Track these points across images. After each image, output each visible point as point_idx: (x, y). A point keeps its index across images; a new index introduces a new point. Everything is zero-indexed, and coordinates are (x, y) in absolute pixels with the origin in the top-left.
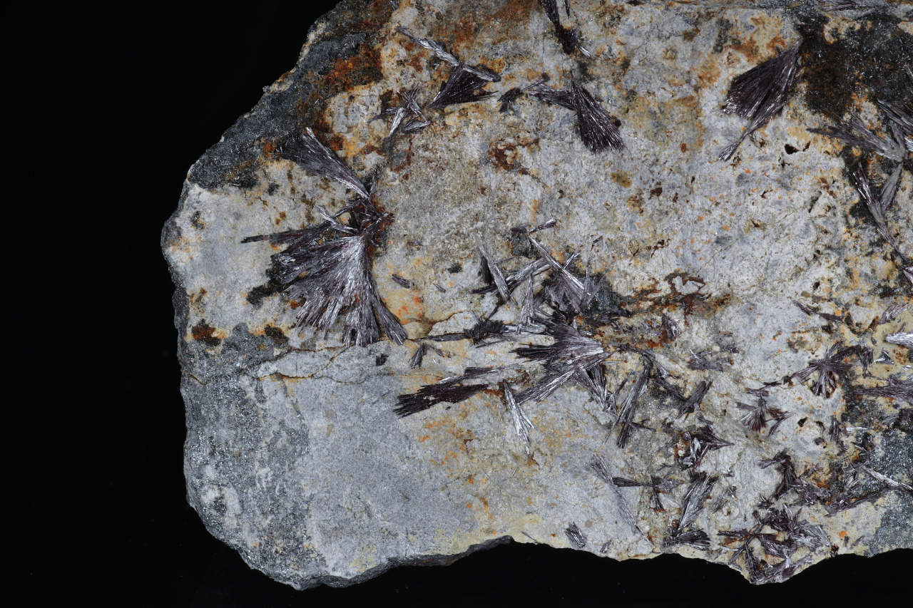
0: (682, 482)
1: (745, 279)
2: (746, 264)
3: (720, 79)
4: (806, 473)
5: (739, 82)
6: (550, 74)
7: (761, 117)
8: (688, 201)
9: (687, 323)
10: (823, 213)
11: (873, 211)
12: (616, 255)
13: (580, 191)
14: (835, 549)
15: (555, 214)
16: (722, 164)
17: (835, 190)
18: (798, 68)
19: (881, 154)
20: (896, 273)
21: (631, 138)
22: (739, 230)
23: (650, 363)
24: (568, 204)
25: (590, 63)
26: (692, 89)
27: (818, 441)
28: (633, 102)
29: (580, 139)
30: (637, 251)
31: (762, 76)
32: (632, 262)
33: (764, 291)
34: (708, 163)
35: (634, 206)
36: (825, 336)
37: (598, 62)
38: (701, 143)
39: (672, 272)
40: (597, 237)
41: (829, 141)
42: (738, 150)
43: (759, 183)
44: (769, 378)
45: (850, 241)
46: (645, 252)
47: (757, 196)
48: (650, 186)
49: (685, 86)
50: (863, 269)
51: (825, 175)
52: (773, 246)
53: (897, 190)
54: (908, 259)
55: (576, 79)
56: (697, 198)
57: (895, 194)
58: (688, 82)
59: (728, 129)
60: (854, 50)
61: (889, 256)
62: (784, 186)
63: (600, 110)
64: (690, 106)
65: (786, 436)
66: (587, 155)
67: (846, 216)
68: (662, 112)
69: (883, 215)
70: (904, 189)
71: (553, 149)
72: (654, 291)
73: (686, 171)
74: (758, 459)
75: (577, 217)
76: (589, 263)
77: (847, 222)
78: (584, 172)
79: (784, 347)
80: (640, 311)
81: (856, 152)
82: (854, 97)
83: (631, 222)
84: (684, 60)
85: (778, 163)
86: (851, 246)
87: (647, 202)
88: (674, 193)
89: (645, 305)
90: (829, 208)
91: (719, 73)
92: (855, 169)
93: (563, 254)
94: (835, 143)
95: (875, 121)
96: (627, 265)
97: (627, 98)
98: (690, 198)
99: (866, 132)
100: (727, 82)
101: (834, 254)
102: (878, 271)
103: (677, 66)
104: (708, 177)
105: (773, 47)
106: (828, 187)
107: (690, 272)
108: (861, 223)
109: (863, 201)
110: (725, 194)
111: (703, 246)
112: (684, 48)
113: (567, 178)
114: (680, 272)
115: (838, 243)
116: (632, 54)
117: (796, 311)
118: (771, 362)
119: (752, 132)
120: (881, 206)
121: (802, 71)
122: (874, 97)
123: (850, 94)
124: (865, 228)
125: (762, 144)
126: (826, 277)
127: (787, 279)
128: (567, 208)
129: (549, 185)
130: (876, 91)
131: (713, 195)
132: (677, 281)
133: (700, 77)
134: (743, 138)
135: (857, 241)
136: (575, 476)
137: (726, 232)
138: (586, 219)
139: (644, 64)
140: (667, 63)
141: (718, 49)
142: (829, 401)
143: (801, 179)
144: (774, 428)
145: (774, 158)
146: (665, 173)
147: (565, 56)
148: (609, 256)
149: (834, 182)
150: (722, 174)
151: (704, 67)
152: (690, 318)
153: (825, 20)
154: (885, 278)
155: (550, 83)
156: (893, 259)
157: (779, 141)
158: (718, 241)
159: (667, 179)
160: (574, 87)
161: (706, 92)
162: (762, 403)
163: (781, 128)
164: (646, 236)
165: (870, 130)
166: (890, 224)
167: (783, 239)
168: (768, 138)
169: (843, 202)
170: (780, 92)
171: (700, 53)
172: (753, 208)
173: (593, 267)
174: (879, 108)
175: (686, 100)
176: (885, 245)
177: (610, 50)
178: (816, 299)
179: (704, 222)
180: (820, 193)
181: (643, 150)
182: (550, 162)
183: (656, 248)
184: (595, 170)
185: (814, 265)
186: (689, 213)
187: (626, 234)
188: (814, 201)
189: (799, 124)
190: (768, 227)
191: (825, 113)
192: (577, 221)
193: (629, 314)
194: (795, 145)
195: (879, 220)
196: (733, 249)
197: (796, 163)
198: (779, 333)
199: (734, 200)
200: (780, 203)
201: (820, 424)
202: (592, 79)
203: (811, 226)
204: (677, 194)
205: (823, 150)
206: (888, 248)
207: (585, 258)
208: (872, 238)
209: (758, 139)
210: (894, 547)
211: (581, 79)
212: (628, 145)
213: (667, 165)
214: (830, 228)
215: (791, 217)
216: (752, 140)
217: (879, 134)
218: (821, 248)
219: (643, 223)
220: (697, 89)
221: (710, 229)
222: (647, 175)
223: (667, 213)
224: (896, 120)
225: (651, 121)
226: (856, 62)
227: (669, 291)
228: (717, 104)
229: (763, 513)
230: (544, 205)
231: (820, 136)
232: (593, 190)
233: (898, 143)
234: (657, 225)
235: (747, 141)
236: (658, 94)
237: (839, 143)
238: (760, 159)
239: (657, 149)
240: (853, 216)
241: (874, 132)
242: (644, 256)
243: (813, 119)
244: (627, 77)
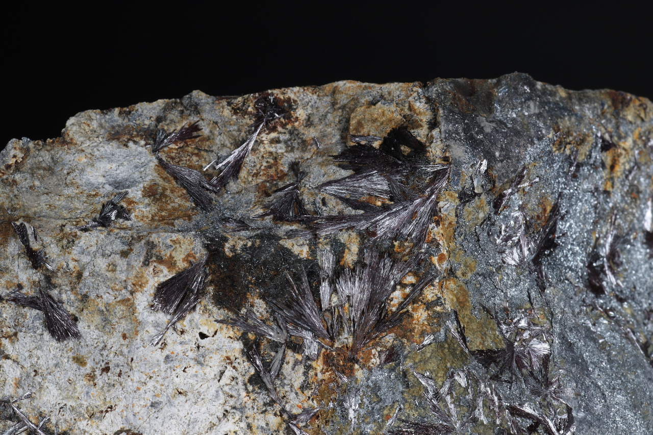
1: (173, 433)
2: (174, 421)
3: (148, 285)
5: (162, 287)
6: (24, 284)
7: (180, 312)
8: (129, 376)
10: (228, 382)
11: (265, 380)
12: (77, 418)
13: (49, 371)
15: (30, 388)
16: (153, 348)
17: (236, 365)
18: (206, 276)
19: (270, 338)
20: (284, 426)
21: (86, 330)
22: (168, 396)
24: (40, 380)
25: (53, 275)
26: (129, 293)
28: (86, 303)
29: (48, 331)
30: (93, 415)
31: (179, 282)
32: (89, 422)
34: (142, 348)
35: (89, 380)
37: (59, 274)
38: (137, 333)
39: (119, 429)
40: (63, 405)
41: (231, 329)
42: (164, 338)
43: (180, 361)
45: (249, 402)
46: (98, 415)
47: (179, 371)
48: (101, 366)
49: (124, 291)
50: (259, 423)
51: (229, 354)
52: (193, 408)
53: (283, 364)
54: (292, 415)
55: (43, 288)
56: (136, 373)
57: (281, 367)
58: (126, 288)
59: (156, 322)
60: (247, 262)
61: (278, 413)
62: (199, 363)
63: (62, 310)
64: (127, 306)
66: (54, 344)
67: (245, 385)
68: (108, 311)
69: (273, 383)
70: (288, 363)
71: (28, 340)
73: (127, 354)
75: (47, 390)
76: (57, 425)
77: (246, 389)
78: (52, 356)
81: (251, 336)
82: (249, 296)
83: (87, 393)
84: (121, 272)
85: (194, 346)
86: (250, 407)
87: (99, 377)
88: (118, 370)
90: (233, 378)
91: (147, 281)
92: (251, 349)
93: (38, 418)
94: (235, 330)
95: (264, 313)
96: (85, 424)
97: (82, 301)
98: (130, 373)
99: (258, 322)
100: (153, 287)
101: (238, 412)
102: (271, 425)
103: (117, 276)
104: (143, 358)
105: (187, 260)
106: (231, 363)
107: (133, 429)
108: (257, 389)
109: (257, 373)
110: (156, 370)
111: (141, 410)
112: (122, 263)
113: (39, 361)
114: (125, 429)
115: (241, 404)
116: (83, 268)
119: (174, 324)
120: (271, 376)
121: (210, 277)
122: (263, 296)
123: (245, 294)
124: (260, 393)
125: (182, 332)
126: (233, 430)
127: (203, 432)
128: (40, 383)
129: (26, 366)
130: (264, 291)
131: (147, 371)
133: (134, 284)
134: (168, 329)
135: (254, 403)
137: (158, 399)
138: (54, 391)
139: (93, 275)
140: (109, 274)
141: (146, 263)
143: (211, 358)
145: (191, 343)
146: (112, 355)
147: (34, 271)
148: (71, 419)
149: (236, 359)
150: (153, 356)
151: (136, 277)
153: (225, 240)
154: (276, 429)
155: (24, 291)
156: (281, 416)
157: (195, 330)
158: (153, 405)
159: (114, 360)
160: (41, 294)
161: (138, 295)
163: (195, 320)
164: (98, 403)
165: (261, 320)
166: (278, 389)
167: (200, 402)
168: (186, 328)
169: (243, 374)
170: (193, 294)
171: (133, 267)
172: (177, 380)
173: (60, 427)
174: (267, 303)
175: (125, 301)
176: (275, 405)
177: (68, 266)
179: (142, 391)
180: (226, 367)
181: (95, 339)
182: (26, 350)
183: (107, 411)
184: (60, 354)
185: (224, 421)
186: (130, 385)
187: (83, 402)
188: (222, 373)
189: (209, 317)
190: (189, 394)
191: (227, 308)
192: (48, 393)
194: (205, 332)
195: (270, 386)
196: (163, 410)
197: (207, 346)
199: (163, 374)
200: (196, 376)
202: (55, 287)
203: (220, 392)
204: (121, 371)
205: (227, 336)
206: (277, 407)
207: (54, 421)
208: (265, 400)
209: (179, 329)
211: (47, 288)
212: (84, 335)
213: (113, 349)
214: (234, 393)
215: (205, 386)
216: (175, 329)
217: (268, 323)
218: (228, 408)
219: (96, 394)
220: (132, 293)
221: (146, 396)
222: (98, 358)
223: (114, 385)
224: (280, 312)
225: (100, 317)
226: (249, 270)
228: (147, 304)
230: (23, 382)
231: (225, 326)
232: (59, 369)
233: (282, 330)
234: (107, 395)
235: (170, 331)
236: (104, 297)
237: (238, 330)
238: (181, 343)
239: (105, 338)
240: (250, 385)
241: (264, 322)
242: (98, 418)
243: (219, 313)
244: (81, 285)
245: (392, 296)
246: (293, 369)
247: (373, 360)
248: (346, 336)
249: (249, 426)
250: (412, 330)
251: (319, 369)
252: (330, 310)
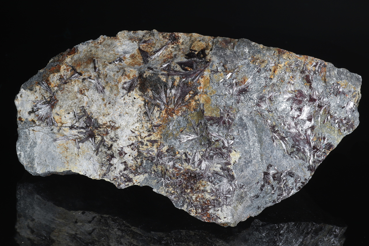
0: (107, 165)
1: (124, 124)
2: (124, 121)
4: (130, 167)
6: (92, 76)
8: (114, 106)
9: (111, 132)
11: (148, 114)
12: (100, 115)
13: (95, 101)
14: (134, 183)
15: (90, 105)
17: (142, 108)
20: (151, 127)
21: (106, 91)
22: (123, 114)
23: (103, 139)
27: (132, 160)
29: (96, 90)
30: (104, 115)
32: (103, 117)
33: (126, 127)
34: (119, 99)
35: (105, 105)
36: (135, 138)
37: (102, 75)
38: (118, 94)
39: (110, 120)
40: (97, 111)
42: (124, 97)
43: (128, 104)
44: (124, 145)
45: (143, 119)
46: (106, 115)
47: (127, 107)
48: (108, 102)
49: (116, 82)
50: (145, 125)
51: (140, 105)
52: (129, 118)
53: (154, 110)
54: (154, 125)
55: (97, 78)
56: (116, 106)
59: (123, 92)
60: (149, 80)
61: (151, 123)
62: (133, 106)
64: (117, 86)
65: (127, 158)
66: (98, 94)
67: (143, 114)
68: (112, 87)
70: (156, 110)
72: (107, 124)
73: (115, 100)
74: (121, 162)
75: (94, 106)
77: (143, 115)
78: (97, 97)
79: (127, 139)
80: (103, 128)
81: (147, 101)
83: (103, 109)
84: (116, 77)
87: (107, 105)
88: (112, 104)
89: (104, 127)
90: (140, 112)
91: (122, 80)
92: (146, 104)
93: (90, 113)
94: (143, 98)
95: (151, 95)
97: (106, 83)
99: (149, 97)
100: (123, 82)
101: (140, 121)
102: (148, 126)
104: (118, 102)
105: (133, 76)
106: (140, 107)
107: (113, 121)
108: (146, 116)
109: (146, 111)
110: (122, 106)
111: (116, 116)
112: (117, 74)
113: (93, 98)
115: (141, 119)
116: (107, 74)
117: (130, 132)
118: (125, 142)
119: (127, 93)
120: (150, 113)
121: (139, 82)
122: (152, 90)
123: (147, 89)
125: (130, 96)
126: (138, 126)
127: (131, 125)
128: (92, 104)
129: (90, 99)
131: (119, 106)
132: (111, 122)
133: (119, 81)
135: (145, 119)
136: (87, 160)
137: (121, 114)
138: (96, 107)
139: (110, 76)
140: (113, 77)
141: (122, 75)
142: (134, 152)
143: (136, 105)
144: (124, 156)
145: (131, 100)
146: (111, 100)
148: (98, 115)
149: (142, 106)
150: (121, 101)
151: (119, 79)
152: (112, 131)
153: (145, 72)
154: (149, 128)
155: (92, 78)
157: (133, 96)
158: (119, 115)
161: (119, 84)
162: (122, 150)
164: (106, 112)
166: (151, 117)
167: (131, 117)
169: (143, 111)
170: (133, 86)
171: (119, 76)
172: (127, 110)
173: (95, 117)
174: (152, 92)
177: (104, 73)
178: (135, 130)
181: (108, 94)
182: (90, 94)
183: (108, 115)
184: (99, 97)
185: (136, 123)
186: (115, 109)
187: (102, 111)
188: (138, 109)
189: (137, 93)
190: (129, 114)
191: (142, 92)
193: (100, 128)
194: (135, 98)
195: (149, 116)
196: (122, 117)
197: (135, 102)
198: (127, 136)
200: (131, 109)
201: (132, 156)
202: (100, 78)
203: (137, 115)
205: (141, 99)
206: (151, 122)
207: (94, 115)
208: (147, 119)
210: (145, 185)
212: (106, 93)
213: (112, 98)
214: (140, 116)
215: (133, 112)
216: (128, 95)
217: (152, 98)
218: (138, 120)
219: (105, 109)
220: (118, 83)
221: (118, 112)
222: (108, 100)
223: (110, 108)
225: (110, 88)
226: (149, 82)
227: (109, 124)
228: (121, 87)
229: (121, 174)
230: (88, 103)
231: (140, 97)
232: (98, 101)
234: (108, 110)
235: (126, 95)
236: (112, 83)
238: (129, 99)
239: (111, 94)
243: (140, 93)
244: (107, 79)
245: (186, 96)
246: (157, 112)
247: (179, 114)
248: (172, 105)
249: (143, 126)
250: (191, 107)
251: (164, 113)
252: (169, 97)
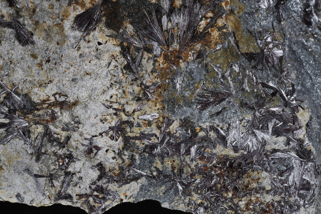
0: (62, 175)
1: (83, 94)
2: (84, 89)
3: (71, 16)
4: (110, 171)
5: (78, 17)
6: (5, 15)
7: (88, 31)
8: (60, 65)
9: (61, 113)
10: (113, 68)
11: (132, 67)
12: (33, 86)
13: (18, 61)
14: (122, 200)
15: (8, 70)
16: (73, 50)
17: (117, 59)
18: (102, 11)
19: (135, 45)
20: (142, 92)
21: (38, 40)
22: (81, 76)
23: (47, 128)
24: (13, 66)
25: (20, 11)
26: (60, 20)
27: (113, 158)
28: (38, 26)
29: (17, 41)
30: (41, 85)
31: (87, 15)
32: (39, 89)
33: (91, 100)
34: (67, 50)
35: (39, 67)
36: (115, 117)
37: (23, 10)
38: (64, 42)
39: (55, 93)
40: (25, 79)
41: (115, 40)
42: (79, 44)
43: (88, 57)
44: (93, 134)
45: (124, 79)
46: (44, 85)
47: (87, 62)
48: (45, 59)
49: (58, 19)
50: (129, 90)
51: (114, 53)
52: (94, 82)
53: (142, 59)
54: (147, 86)
55: (15, 17)
56: (64, 63)
57: (141, 60)
58: (59, 17)
59: (75, 36)
60: (123, 4)
61: (139, 85)
62: (98, 58)
63: (25, 29)
64: (60, 27)
65: (101, 156)
66: (20, 47)
67: (122, 70)
68: (49, 30)
69: (136, 69)
70: (144, 59)
71: (7, 45)
72: (48, 100)
73: (59, 53)
74: (90, 165)
75: (17, 72)
76: (22, 90)
77: (122, 72)
78: (19, 54)
79: (99, 122)
80: (43, 108)
81: (125, 44)
82: (124, 23)
83: (38, 73)
84: (57, 9)
85: (95, 49)
86: (124, 81)
87: (44, 65)
88: (55, 61)
89: (45, 106)
90: (116, 66)
91: (70, 14)
92: (125, 51)
93: (12, 86)
94: (117, 41)
95: (132, 32)
96: (37, 90)
97: (35, 24)
98: (61, 63)
99: (129, 36)
100: (73, 17)
101: (118, 84)
102: (135, 91)
103: (54, 11)
104: (68, 55)
105: (91, 3)
106: (115, 58)
107: (62, 92)
108: (128, 72)
109: (128, 63)
110: (75, 61)
111: (67, 82)
112: (56, 4)
113: (13, 56)
114: (58, 93)
115: (119, 80)
116: (36, 7)
117: (103, 108)
118: (94, 127)
119: (84, 37)
120: (135, 65)
121: (103, 12)
122: (131, 22)
123: (122, 21)
124: (130, 74)
125: (89, 42)
126: (115, 94)
127: (100, 95)
128: (13, 68)
129: (5, 59)
130: (132, 20)
131: (70, 62)
132: (57, 96)
133: (63, 16)
134: (81, 39)
135: (127, 79)
136: (19, 174)
137: (75, 77)
138: (21, 72)
139: (41, 11)
140: (50, 10)
141: (70, 4)
142: (117, 142)
143: (104, 55)
144: (96, 153)
145: (93, 47)
146: (51, 53)
147: (10, 8)
148: (30, 87)
149: (117, 56)
150: (73, 54)
151: (64, 11)
152: (63, 111)
154: (138, 94)
155: (5, 19)
156: (141, 86)
157: (95, 41)
158: (73, 80)
159: (52, 56)
160: (14, 20)
161: (65, 21)
162: (91, 143)
163: (96, 35)
164: (44, 79)
165: (131, 36)
166: (139, 72)
167: (98, 79)
168: (91, 39)
169: (120, 64)
170: (94, 21)
171: (62, 6)
172: (86, 67)
173: (24, 91)
174: (133, 27)
175: (58, 25)
176: (138, 81)
177: (28, 5)
178: (111, 102)
179: (67, 73)
180: (112, 60)
181: (42, 45)
182: (5, 50)
183: (49, 83)
184: (24, 53)
185: (110, 89)
186: (61, 69)
187: (36, 78)
188: (110, 64)
189: (103, 34)
190: (92, 74)
191: (113, 29)
192: (17, 73)
193: (38, 110)
194: (101, 42)
195: (135, 71)
196: (79, 83)
197: (102, 49)
198: (97, 116)
199: (78, 64)
200: (96, 65)
201: (114, 151)
202: (21, 17)
203: (109, 74)
204: (56, 62)
205: (112, 44)
206: (139, 82)
207: (20, 88)
208: (132, 78)
209: (87, 40)
210: (145, 199)
211: (17, 17)
212: (36, 43)
213: (52, 50)
214: (116, 74)
215: (100, 70)
216: (85, 40)
217: (134, 37)
218: (113, 82)
219: (43, 74)
220: (62, 20)
221: (70, 75)
222: (44, 55)
223: (52, 69)
224: (141, 31)
225: (45, 33)
226: (124, 9)
227: (54, 100)
228: (70, 26)
229: (93, 187)
230: (4, 67)
231: (111, 39)
232: (23, 61)
233: (141, 41)
234: (49, 74)
235: (82, 41)
236: (47, 22)
237: (118, 41)
238: (88, 47)
239: (48, 44)
240: (125, 70)
241: (132, 36)
242: (44, 87)
243: (108, 32)
244: (35, 16)
245: (200, 24)
246: (147, 62)
247: (190, 58)
248: (175, 45)
249: (124, 92)
250: (210, 42)
251: (161, 62)
252: (167, 31)
